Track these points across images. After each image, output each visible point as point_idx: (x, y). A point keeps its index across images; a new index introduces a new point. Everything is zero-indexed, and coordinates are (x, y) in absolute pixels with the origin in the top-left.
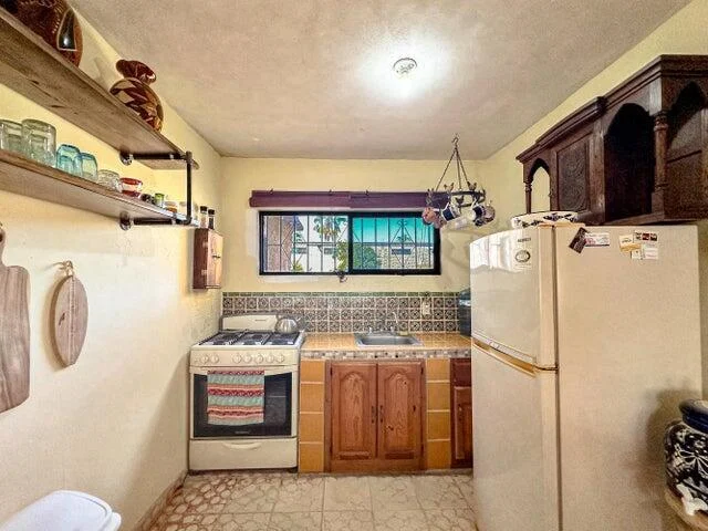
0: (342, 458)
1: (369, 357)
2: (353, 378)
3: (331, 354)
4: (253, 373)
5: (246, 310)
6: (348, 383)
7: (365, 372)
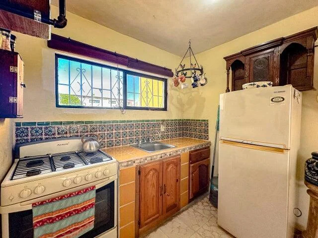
0: (146, 224)
1: (158, 159)
2: (151, 173)
3: (138, 161)
4: (86, 190)
5: (44, 137)
6: (149, 177)
7: (157, 167)
